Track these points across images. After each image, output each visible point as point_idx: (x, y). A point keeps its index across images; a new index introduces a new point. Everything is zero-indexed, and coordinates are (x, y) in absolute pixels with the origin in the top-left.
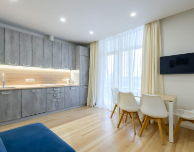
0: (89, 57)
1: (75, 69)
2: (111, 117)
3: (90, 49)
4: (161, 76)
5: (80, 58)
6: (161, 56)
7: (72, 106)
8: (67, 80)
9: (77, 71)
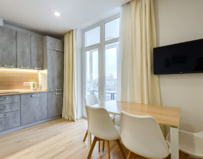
0: (63, 52)
1: (43, 69)
2: (84, 141)
3: (63, 42)
4: (156, 77)
5: (48, 54)
6: (155, 47)
7: (35, 120)
8: (31, 83)
9: (45, 72)
